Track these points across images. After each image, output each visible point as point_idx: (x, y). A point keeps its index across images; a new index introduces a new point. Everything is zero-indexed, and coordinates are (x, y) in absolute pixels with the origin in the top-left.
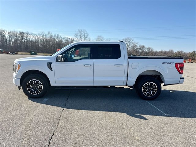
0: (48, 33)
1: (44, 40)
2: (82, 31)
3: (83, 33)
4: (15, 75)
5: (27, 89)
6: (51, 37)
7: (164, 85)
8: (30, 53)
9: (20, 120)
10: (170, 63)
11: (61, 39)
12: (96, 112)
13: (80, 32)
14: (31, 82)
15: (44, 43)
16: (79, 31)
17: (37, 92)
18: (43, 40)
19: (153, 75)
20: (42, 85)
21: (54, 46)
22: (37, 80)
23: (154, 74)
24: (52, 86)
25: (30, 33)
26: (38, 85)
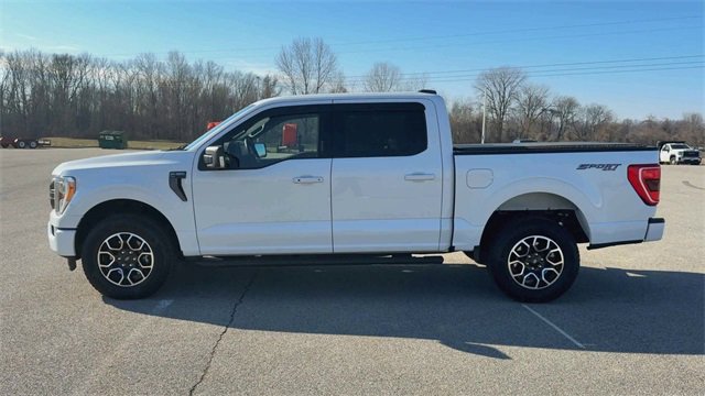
0: (171, 59)
1: (155, 87)
2: (307, 46)
3: (312, 52)
4: (55, 218)
5: (100, 266)
6: (183, 71)
7: (589, 248)
8: (96, 143)
9: (81, 360)
10: (608, 167)
11: (221, 82)
12: (336, 338)
13: (301, 50)
14: (114, 242)
15: (153, 97)
16: (296, 45)
17: (135, 277)
18: (151, 85)
19: (549, 210)
20: (151, 254)
21: (196, 108)
22: (132, 235)
23: (554, 207)
24: (185, 254)
25: (96, 60)
26: (137, 253)
